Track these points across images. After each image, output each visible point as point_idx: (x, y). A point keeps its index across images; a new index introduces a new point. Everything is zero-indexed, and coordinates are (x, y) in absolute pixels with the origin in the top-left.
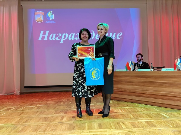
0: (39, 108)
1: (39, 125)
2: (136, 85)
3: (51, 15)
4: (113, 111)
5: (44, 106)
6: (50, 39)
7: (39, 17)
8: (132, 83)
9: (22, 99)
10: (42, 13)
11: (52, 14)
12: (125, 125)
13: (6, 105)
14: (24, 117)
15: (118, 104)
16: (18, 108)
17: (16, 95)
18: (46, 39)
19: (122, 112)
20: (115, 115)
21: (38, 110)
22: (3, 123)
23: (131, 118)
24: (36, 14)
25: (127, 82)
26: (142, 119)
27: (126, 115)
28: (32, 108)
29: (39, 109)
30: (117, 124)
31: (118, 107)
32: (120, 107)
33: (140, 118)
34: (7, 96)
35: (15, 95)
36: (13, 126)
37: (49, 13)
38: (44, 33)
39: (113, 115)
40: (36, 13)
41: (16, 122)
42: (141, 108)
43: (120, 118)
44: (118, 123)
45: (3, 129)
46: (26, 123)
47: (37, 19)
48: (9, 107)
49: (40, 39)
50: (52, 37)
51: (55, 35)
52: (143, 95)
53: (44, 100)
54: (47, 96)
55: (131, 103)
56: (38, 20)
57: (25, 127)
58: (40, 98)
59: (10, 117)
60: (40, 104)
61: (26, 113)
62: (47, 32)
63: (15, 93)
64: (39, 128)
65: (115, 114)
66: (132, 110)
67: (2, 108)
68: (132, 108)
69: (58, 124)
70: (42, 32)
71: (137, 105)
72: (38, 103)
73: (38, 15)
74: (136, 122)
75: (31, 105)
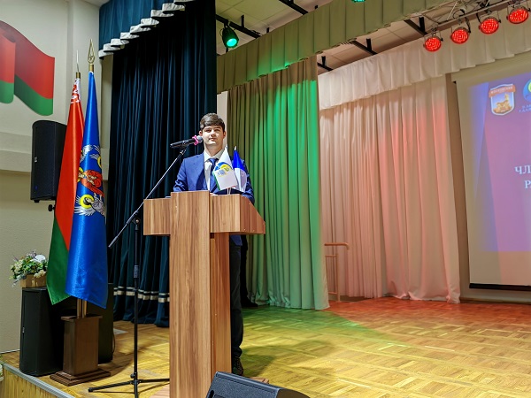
0: (522, 336)
9: (469, 313)
13: (440, 321)
24: (493, 95)
29: (525, 338)
34: (430, 302)
35: (451, 303)
40: (493, 91)
47: (496, 107)
56: (498, 110)
58: (519, 317)
60: (524, 329)
63: (448, 297)
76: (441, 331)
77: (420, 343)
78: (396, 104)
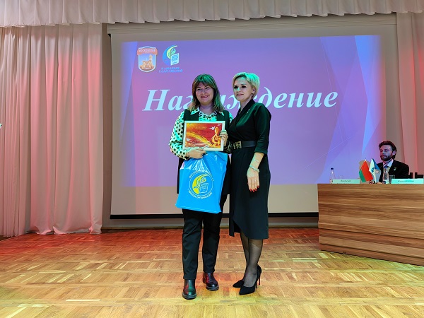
0: (159, 265)
1: (181, 304)
2: (388, 217)
3: (172, 55)
4: (341, 278)
5: (170, 261)
6: (171, 108)
7: (147, 60)
8: (377, 212)
9: (110, 244)
10: (154, 50)
11: (174, 52)
12: (387, 313)
13: (84, 257)
14: (136, 284)
15: (344, 262)
16: (114, 265)
17: (94, 234)
18: (160, 108)
19: (364, 281)
20: (349, 288)
21: (158, 269)
22: (97, 298)
23: (393, 296)
24: (140, 53)
25: (364, 210)
26: (420, 299)
27: (379, 290)
28: (144, 266)
29: (161, 267)
30: (365, 310)
31: (346, 269)
32: (352, 268)
33: (416, 298)
34: (74, 235)
35: (92, 235)
36: (123, 304)
37: (169, 51)
38: (157, 95)
39: (345, 288)
40: (140, 50)
41: (125, 296)
42: (406, 272)
43: (366, 296)
44: (367, 308)
45: (104, 311)
46: (147, 299)
47: (142, 64)
48: (93, 262)
49: (148, 108)
50: (174, 104)
51: (180, 98)
52: (406, 241)
53: (162, 248)
54: (166, 238)
55: (376, 261)
56: (144, 67)
57: (151, 308)
58: (151, 243)
59: (105, 284)
60: (158, 256)
61: (138, 277)
62: (164, 92)
63: (91, 229)
64: (184, 311)
65: (349, 286)
66: (387, 277)
67: (78, 264)
68: (383, 271)
69: (222, 304)
70: (152, 92)
71: (392, 264)
72: (153, 255)
73: (143, 54)
74: (410, 305)
75: (139, 257)
76: (84, 271)
77: (61, 297)
78: (53, 42)
